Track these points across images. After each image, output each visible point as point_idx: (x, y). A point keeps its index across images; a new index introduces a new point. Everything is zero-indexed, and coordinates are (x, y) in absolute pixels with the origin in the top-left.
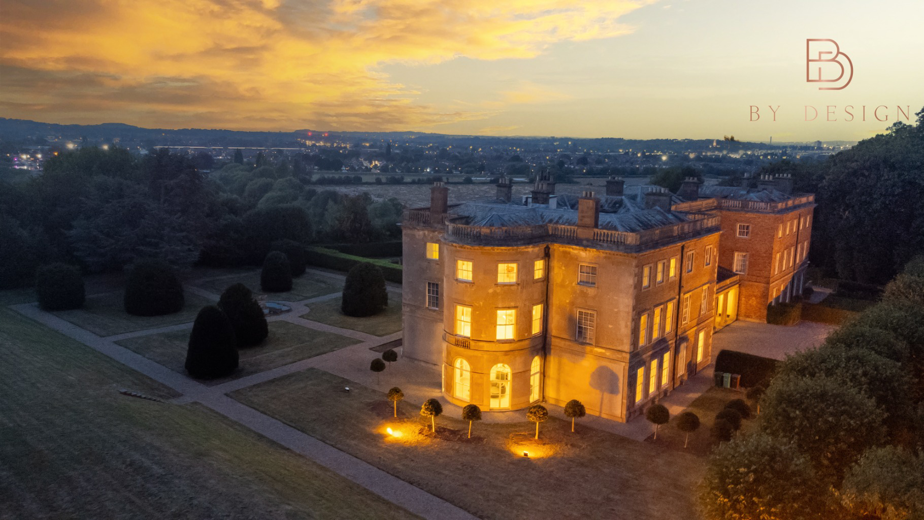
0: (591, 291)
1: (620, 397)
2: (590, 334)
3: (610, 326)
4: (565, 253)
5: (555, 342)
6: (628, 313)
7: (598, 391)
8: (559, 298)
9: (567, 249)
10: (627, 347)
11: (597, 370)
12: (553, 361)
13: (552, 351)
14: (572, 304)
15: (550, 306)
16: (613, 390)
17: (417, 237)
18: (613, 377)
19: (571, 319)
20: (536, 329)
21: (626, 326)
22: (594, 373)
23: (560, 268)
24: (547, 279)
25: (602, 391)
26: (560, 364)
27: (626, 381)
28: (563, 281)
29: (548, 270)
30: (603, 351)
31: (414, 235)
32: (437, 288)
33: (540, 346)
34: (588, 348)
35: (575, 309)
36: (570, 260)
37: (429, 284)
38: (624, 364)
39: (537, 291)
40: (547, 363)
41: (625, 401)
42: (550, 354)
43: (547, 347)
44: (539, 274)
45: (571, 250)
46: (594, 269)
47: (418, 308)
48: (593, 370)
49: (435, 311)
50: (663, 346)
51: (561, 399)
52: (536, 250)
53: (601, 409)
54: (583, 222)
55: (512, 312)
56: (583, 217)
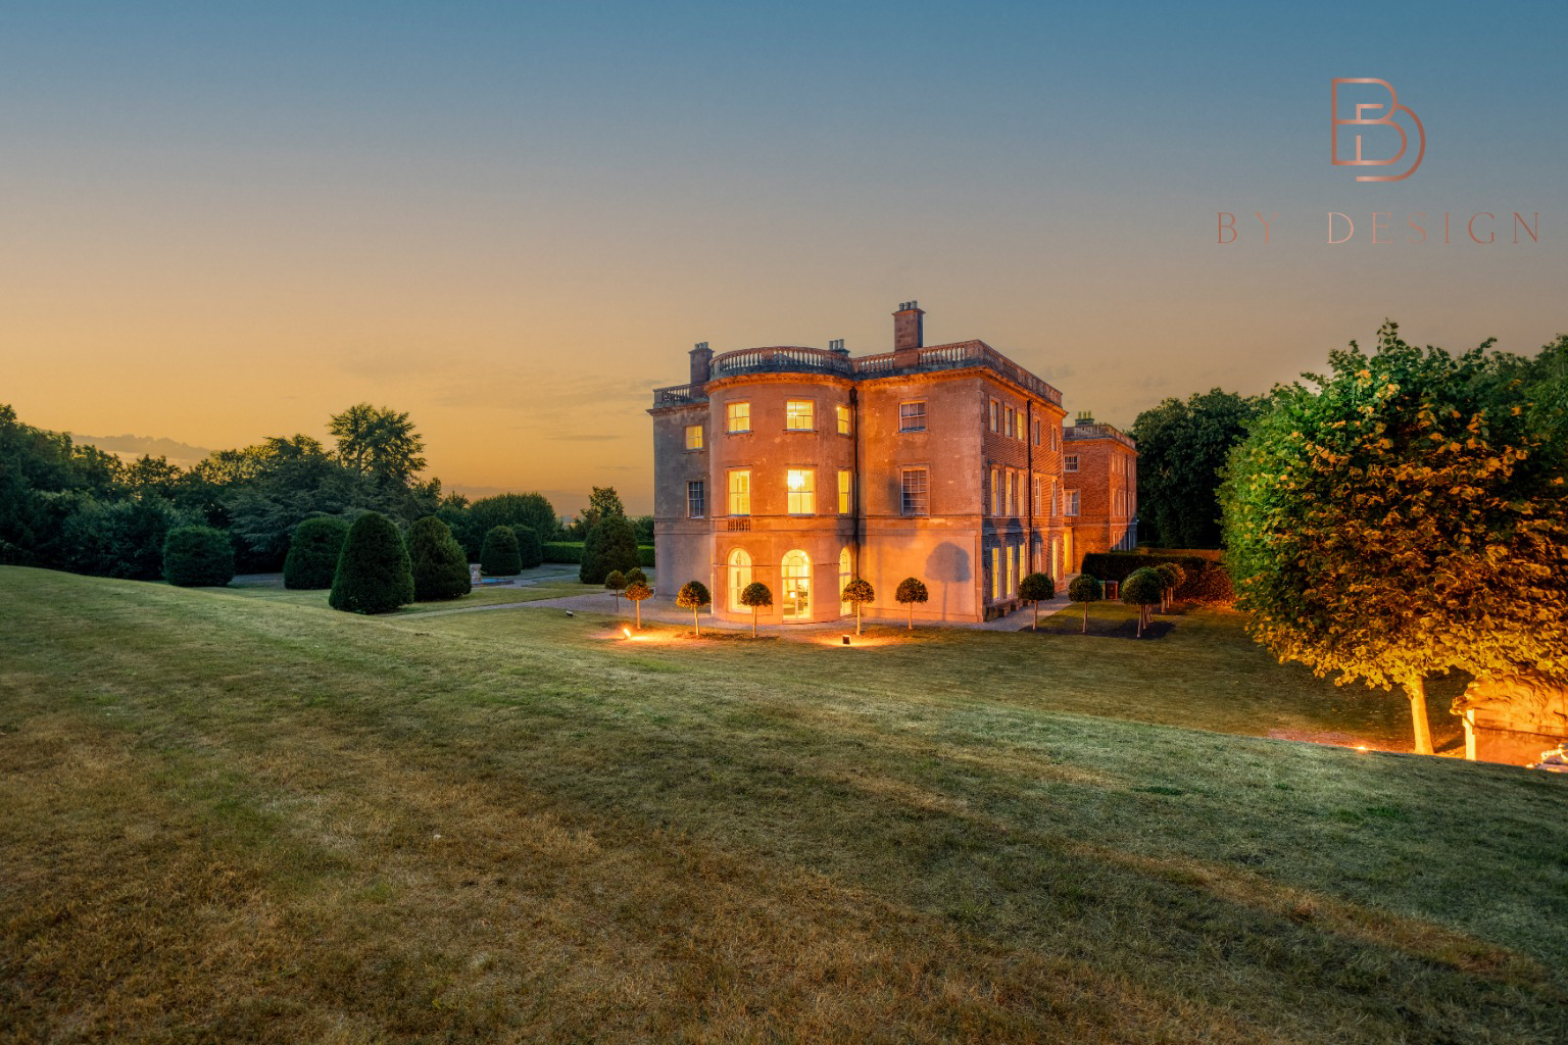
0: (919, 438)
1: (972, 582)
2: (920, 501)
3: (951, 482)
4: (879, 393)
5: (871, 525)
6: (975, 457)
7: (939, 582)
8: (875, 458)
9: (882, 387)
10: (977, 508)
11: (935, 551)
12: (869, 552)
13: (868, 538)
14: (893, 463)
15: (861, 477)
16: (961, 576)
17: (673, 422)
18: (961, 554)
19: (892, 486)
20: (844, 507)
21: (974, 476)
22: (931, 557)
23: (873, 416)
24: (854, 436)
25: (943, 580)
26: (880, 554)
27: (980, 557)
28: (879, 433)
29: (855, 423)
30: (942, 520)
31: (669, 421)
32: (702, 487)
33: (850, 533)
34: (921, 522)
35: (898, 470)
36: (887, 401)
37: (691, 484)
38: (974, 533)
39: (843, 450)
40: (861, 558)
41: (980, 589)
42: (864, 543)
43: (860, 533)
44: (844, 427)
45: (887, 386)
46: (921, 406)
47: (675, 521)
48: (929, 551)
49: (699, 520)
50: (1018, 531)
51: (885, 606)
52: (839, 387)
53: (944, 608)
54: (902, 344)
55: (809, 473)
56: (902, 336)
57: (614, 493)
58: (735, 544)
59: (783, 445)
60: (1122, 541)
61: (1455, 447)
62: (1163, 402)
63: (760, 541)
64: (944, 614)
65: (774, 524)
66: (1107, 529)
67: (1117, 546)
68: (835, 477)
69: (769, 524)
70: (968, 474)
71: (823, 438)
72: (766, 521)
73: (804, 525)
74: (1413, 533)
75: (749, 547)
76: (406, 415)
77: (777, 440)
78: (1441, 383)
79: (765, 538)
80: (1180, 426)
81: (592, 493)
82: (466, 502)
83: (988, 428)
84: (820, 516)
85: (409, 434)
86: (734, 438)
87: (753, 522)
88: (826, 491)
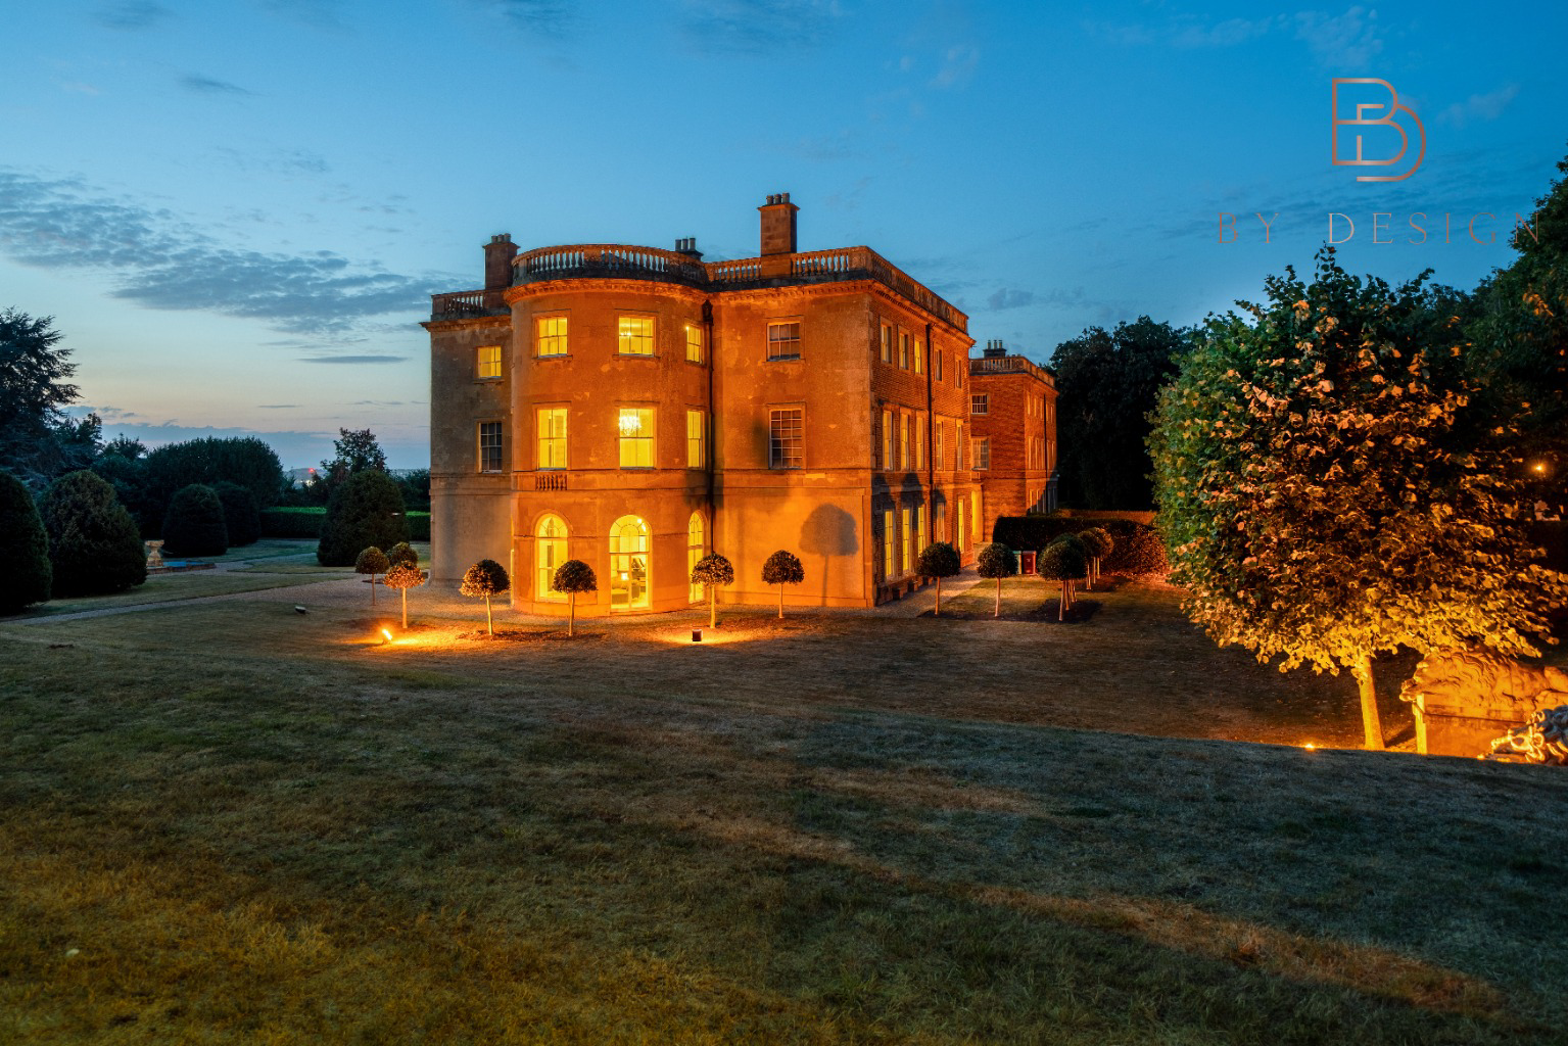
0: (792, 369)
1: (859, 555)
2: (794, 451)
3: (833, 426)
4: (741, 309)
5: (730, 480)
6: (863, 394)
7: (817, 556)
8: (736, 395)
9: (745, 302)
10: (866, 460)
11: (812, 515)
12: (727, 518)
13: (726, 500)
14: (759, 400)
15: (718, 418)
16: (846, 548)
17: (460, 341)
18: (845, 520)
19: (758, 430)
20: (695, 457)
21: (862, 419)
22: (807, 523)
23: (732, 339)
24: (709, 365)
25: (824, 554)
26: (741, 520)
27: (869, 523)
28: (740, 361)
29: (710, 346)
30: (822, 476)
31: (453, 339)
32: (499, 430)
33: (701, 492)
34: (794, 477)
35: (764, 409)
36: (750, 320)
37: (484, 426)
38: (862, 491)
39: (693, 383)
40: (717, 526)
41: (869, 564)
42: (722, 507)
43: (716, 493)
44: (694, 353)
45: (752, 301)
46: (795, 328)
47: (462, 476)
48: (805, 516)
49: (494, 476)
50: (915, 488)
51: (748, 589)
52: (688, 300)
53: (825, 590)
54: (770, 247)
55: (649, 412)
56: (770, 238)
57: (372, 438)
58: (544, 508)
59: (614, 372)
60: (1040, 501)
61: (1397, 391)
62: (1085, 332)
63: (581, 505)
64: (824, 597)
65: (600, 480)
66: (1023, 486)
67: (1034, 507)
68: (684, 418)
69: (594, 481)
70: (855, 417)
71: (666, 366)
72: (589, 476)
73: (640, 481)
74: (1357, 490)
75: (564, 512)
76: (47, 321)
77: (605, 368)
78: (1380, 317)
79: (587, 500)
80: (1105, 361)
81: (339, 438)
82: (142, 449)
83: (878, 356)
84: (664, 470)
85: (51, 349)
86: (545, 364)
87: (571, 477)
88: (670, 437)
